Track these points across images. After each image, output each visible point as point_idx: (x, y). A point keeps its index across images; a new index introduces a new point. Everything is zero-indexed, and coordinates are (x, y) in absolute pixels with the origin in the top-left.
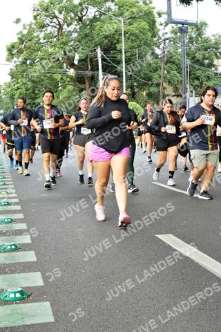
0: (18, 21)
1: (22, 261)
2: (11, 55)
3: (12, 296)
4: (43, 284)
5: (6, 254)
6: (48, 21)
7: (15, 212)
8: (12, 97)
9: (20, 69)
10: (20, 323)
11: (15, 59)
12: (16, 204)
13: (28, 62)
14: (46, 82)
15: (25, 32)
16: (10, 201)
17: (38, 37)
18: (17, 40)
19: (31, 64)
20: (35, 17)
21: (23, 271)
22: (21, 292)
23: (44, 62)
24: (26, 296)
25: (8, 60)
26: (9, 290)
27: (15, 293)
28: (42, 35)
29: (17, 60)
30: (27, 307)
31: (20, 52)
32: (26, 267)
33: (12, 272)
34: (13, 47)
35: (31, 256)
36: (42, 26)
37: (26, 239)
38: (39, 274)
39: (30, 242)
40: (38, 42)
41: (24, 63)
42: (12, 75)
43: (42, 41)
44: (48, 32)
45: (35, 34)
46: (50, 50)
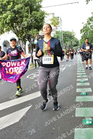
0: (83, 23)
1: (86, 85)
2: (81, 32)
3: (84, 94)
4: (91, 91)
5: (82, 83)
6: (91, 22)
7: (84, 72)
8: (82, 43)
9: (84, 35)
10: (86, 101)
11: (82, 33)
12: (84, 70)
13: (86, 33)
14: (91, 38)
15: (85, 26)
16: (82, 70)
17: (88, 27)
18: (83, 28)
19: (87, 34)
20: (88, 22)
21: (86, 88)
22: (86, 93)
23: (90, 33)
24: (87, 94)
25: (81, 33)
26: (83, 92)
27: (84, 93)
28: (89, 26)
29: (83, 33)
30: (88, 97)
31: (84, 31)
32: (87, 87)
33: (83, 88)
34: (82, 30)
35: (88, 84)
36: (90, 24)
37: (87, 79)
38: (90, 89)
39: (88, 80)
40: (88, 28)
41: (85, 34)
42: (82, 37)
43: (89, 28)
44: (91, 25)
45: (88, 26)
46: (92, 30)
